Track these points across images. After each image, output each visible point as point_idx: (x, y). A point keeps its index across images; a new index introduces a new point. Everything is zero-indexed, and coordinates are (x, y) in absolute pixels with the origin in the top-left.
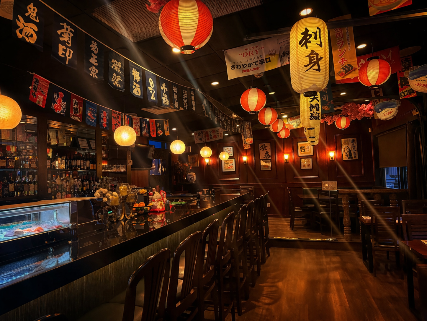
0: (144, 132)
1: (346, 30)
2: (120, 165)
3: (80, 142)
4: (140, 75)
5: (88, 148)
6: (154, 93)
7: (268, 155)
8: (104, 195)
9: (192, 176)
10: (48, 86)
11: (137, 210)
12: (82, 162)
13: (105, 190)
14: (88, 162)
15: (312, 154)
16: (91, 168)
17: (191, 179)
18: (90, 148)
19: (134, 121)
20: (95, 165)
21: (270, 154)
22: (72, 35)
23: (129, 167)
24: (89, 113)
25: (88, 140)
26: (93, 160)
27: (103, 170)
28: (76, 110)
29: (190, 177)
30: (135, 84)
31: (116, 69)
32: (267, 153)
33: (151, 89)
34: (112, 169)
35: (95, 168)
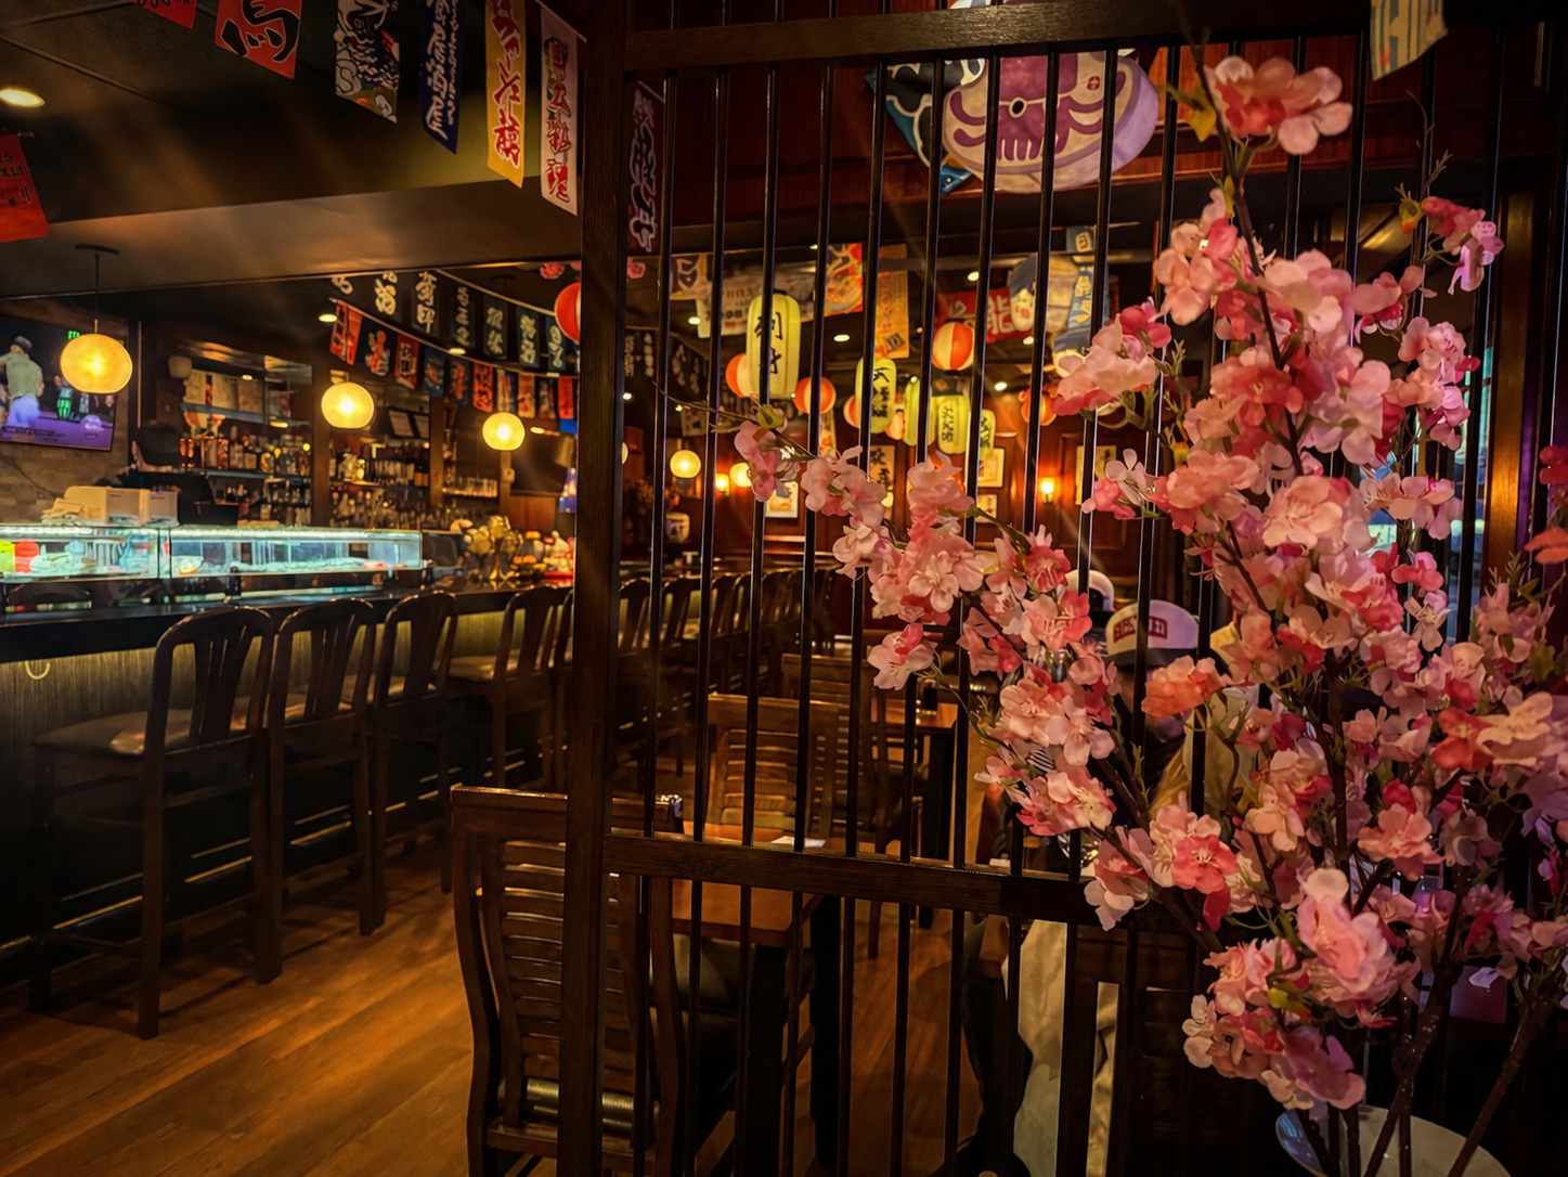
0: (545, 407)
1: (897, 273)
2: (485, 481)
3: (394, 421)
4: (535, 326)
5: (410, 434)
6: (560, 353)
7: (886, 479)
8: (465, 530)
9: (678, 525)
10: (359, 321)
11: (520, 568)
12: (398, 466)
13: (468, 523)
14: (411, 468)
15: (999, 483)
16: (418, 482)
17: (674, 531)
18: (417, 435)
19: (522, 384)
20: (426, 476)
21: (891, 476)
22: (434, 287)
23: (506, 487)
24: (430, 371)
25: (411, 416)
26: (423, 465)
27: (444, 490)
28: (407, 367)
29: (672, 526)
30: (526, 342)
31: (494, 324)
32: (884, 471)
33: (553, 346)
34: (463, 487)
35: (426, 484)
